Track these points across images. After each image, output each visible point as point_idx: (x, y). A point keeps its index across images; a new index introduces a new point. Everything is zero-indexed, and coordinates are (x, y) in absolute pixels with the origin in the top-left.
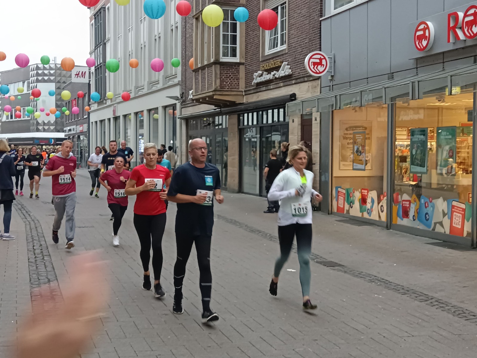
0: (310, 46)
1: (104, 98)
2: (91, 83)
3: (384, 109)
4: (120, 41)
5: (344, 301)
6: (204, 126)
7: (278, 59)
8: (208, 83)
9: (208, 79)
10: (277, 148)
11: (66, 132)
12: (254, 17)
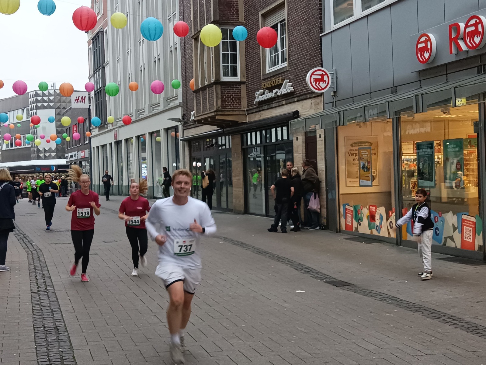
0: (311, 63)
1: (105, 122)
2: (91, 107)
3: (389, 123)
4: (119, 64)
5: (355, 321)
6: (208, 147)
7: (280, 77)
8: (209, 104)
9: (209, 100)
10: (282, 166)
11: (67, 159)
12: (254, 35)
